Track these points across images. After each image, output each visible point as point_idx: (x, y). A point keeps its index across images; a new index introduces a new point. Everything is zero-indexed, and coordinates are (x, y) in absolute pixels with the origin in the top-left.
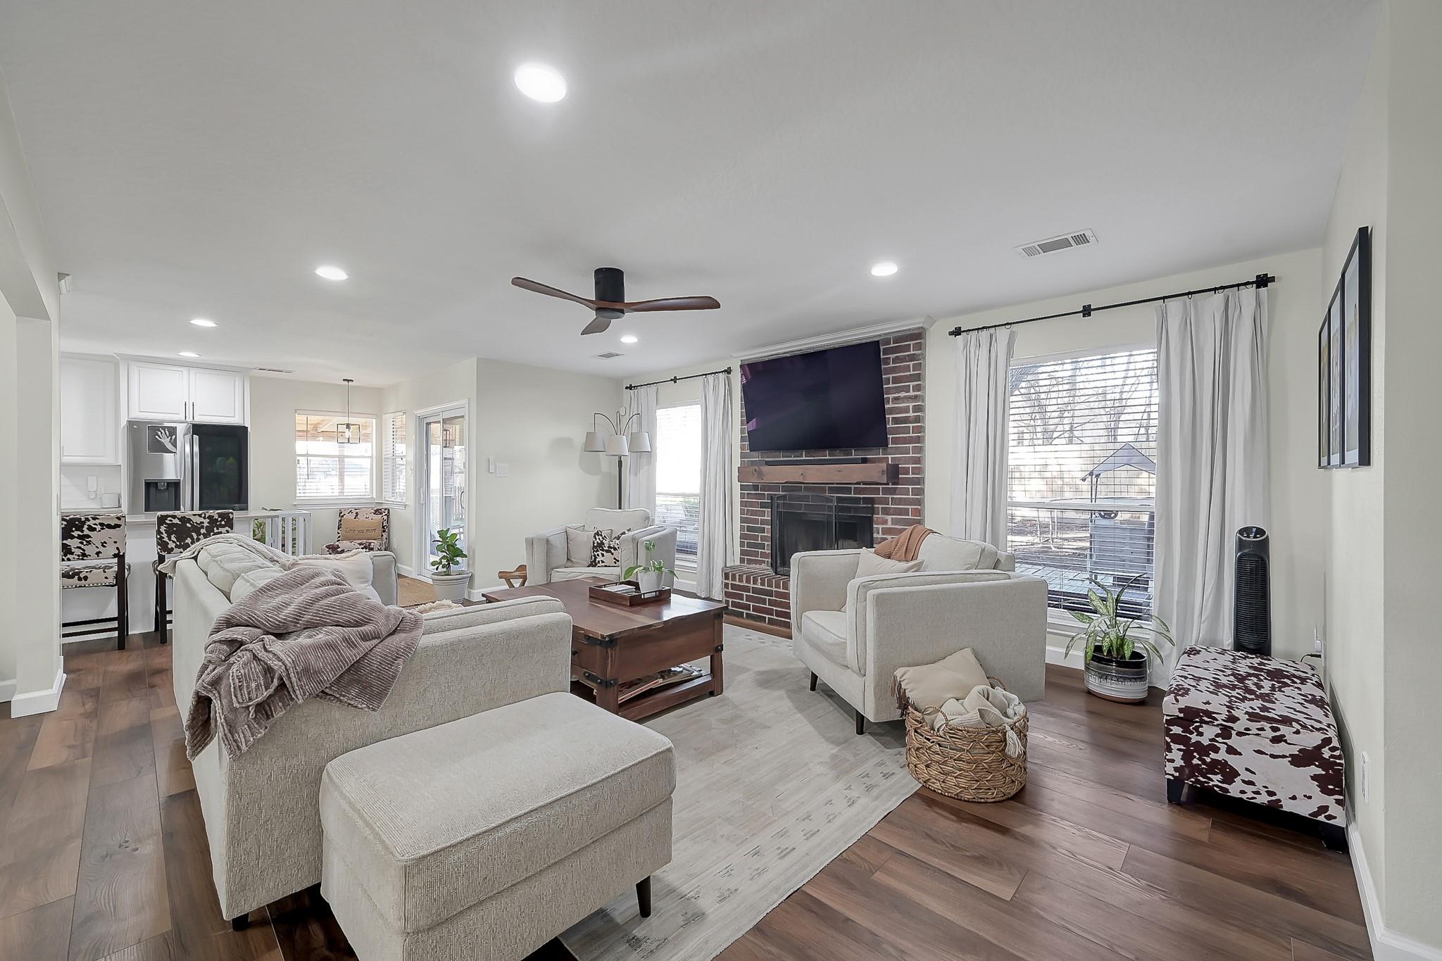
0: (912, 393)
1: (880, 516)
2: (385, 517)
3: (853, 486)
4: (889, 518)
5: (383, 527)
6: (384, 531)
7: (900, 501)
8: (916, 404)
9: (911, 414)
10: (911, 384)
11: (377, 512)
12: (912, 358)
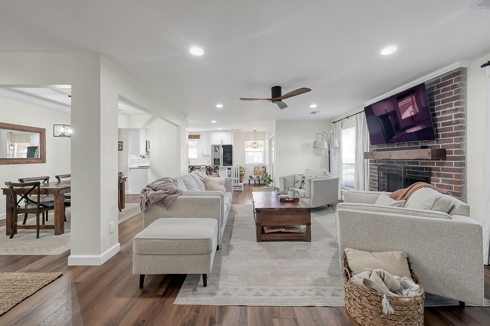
0: (454, 107)
1: (435, 177)
2: (265, 169)
3: (420, 161)
4: (440, 179)
5: (264, 172)
6: (264, 173)
7: (447, 170)
8: (457, 113)
9: (454, 119)
10: (453, 102)
11: (263, 167)
12: (454, 87)
